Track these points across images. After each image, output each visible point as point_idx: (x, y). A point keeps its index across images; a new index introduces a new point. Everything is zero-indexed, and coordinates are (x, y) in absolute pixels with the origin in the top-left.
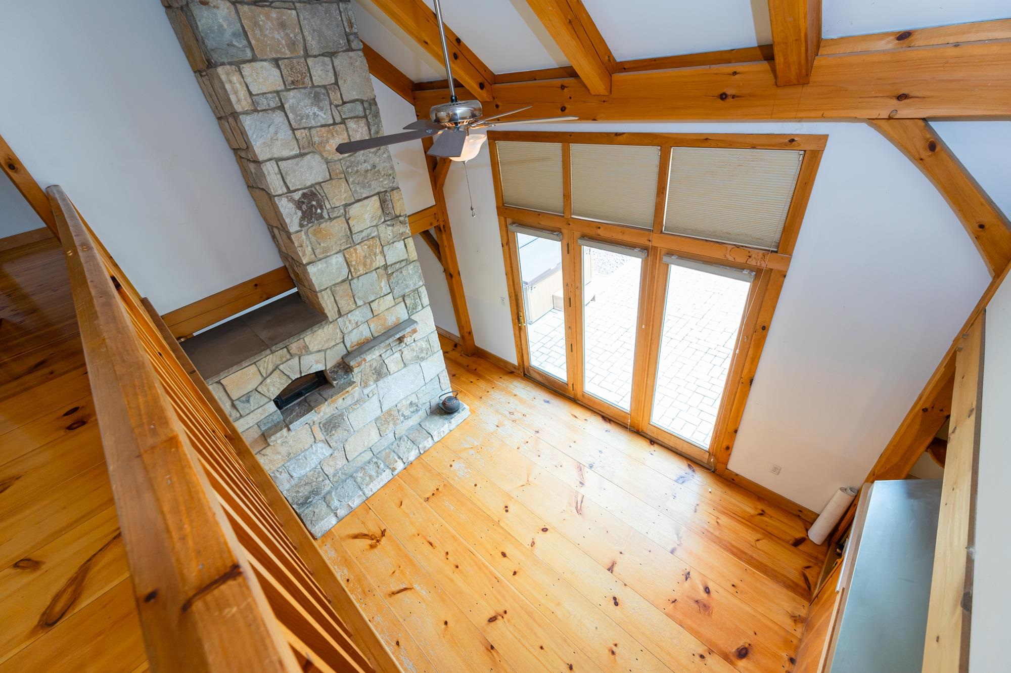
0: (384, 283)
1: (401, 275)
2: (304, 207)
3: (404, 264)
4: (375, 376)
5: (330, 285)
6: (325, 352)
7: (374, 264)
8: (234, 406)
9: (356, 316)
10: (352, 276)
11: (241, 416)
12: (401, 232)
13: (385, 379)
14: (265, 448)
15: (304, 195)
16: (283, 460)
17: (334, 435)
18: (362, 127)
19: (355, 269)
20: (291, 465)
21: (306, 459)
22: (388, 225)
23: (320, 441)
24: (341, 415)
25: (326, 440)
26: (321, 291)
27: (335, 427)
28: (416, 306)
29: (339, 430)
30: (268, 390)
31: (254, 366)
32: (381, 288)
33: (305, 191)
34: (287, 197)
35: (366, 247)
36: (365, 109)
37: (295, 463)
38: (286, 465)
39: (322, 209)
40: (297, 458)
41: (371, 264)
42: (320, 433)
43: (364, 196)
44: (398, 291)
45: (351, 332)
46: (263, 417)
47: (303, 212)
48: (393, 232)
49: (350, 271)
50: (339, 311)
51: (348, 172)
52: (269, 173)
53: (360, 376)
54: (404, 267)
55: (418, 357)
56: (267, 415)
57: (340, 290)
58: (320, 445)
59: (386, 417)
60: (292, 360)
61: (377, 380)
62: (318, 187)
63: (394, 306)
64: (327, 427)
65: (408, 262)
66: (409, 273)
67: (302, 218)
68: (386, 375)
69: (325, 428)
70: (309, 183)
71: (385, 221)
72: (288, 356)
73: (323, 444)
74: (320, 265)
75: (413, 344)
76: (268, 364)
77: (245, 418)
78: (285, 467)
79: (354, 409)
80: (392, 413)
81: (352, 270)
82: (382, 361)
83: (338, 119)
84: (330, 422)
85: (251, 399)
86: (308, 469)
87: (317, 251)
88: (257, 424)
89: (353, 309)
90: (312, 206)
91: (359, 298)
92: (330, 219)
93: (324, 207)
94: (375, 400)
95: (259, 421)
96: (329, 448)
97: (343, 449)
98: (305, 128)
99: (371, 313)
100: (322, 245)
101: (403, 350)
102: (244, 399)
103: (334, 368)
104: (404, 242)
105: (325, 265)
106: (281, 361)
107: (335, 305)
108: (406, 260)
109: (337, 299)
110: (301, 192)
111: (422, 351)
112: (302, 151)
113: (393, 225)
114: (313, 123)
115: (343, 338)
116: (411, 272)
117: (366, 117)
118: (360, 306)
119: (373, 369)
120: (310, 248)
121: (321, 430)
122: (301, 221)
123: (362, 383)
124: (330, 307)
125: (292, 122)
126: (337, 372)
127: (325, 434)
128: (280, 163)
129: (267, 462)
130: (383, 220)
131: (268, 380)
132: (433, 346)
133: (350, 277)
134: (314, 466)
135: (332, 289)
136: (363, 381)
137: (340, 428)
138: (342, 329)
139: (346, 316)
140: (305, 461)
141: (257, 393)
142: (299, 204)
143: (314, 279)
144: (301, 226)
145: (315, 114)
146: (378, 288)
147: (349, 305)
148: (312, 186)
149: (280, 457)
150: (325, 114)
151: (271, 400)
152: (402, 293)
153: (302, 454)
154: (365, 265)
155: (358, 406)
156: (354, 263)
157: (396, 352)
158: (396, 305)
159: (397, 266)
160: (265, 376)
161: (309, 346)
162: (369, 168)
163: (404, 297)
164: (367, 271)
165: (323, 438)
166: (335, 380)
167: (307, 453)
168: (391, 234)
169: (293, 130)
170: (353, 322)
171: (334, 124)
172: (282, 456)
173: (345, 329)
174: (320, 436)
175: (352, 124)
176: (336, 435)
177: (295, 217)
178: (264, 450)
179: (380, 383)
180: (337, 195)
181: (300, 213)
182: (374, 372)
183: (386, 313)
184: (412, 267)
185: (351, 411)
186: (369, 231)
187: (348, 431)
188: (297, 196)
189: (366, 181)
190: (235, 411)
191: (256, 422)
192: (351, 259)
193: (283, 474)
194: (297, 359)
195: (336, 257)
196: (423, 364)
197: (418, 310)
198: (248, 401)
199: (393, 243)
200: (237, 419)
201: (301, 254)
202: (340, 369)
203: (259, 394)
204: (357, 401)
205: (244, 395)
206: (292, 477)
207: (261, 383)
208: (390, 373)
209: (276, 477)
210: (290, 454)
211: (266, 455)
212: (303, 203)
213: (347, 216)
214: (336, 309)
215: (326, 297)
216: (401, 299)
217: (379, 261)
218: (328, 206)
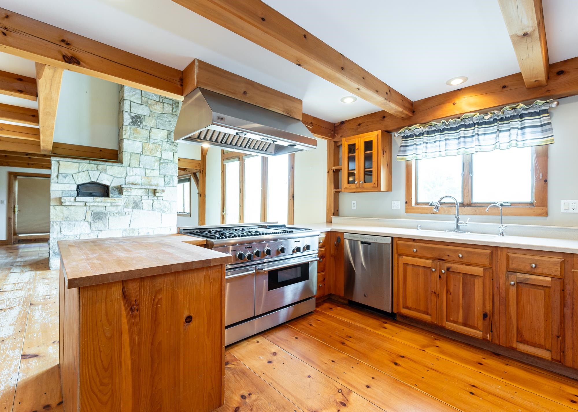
0: (157, 164)
1: (167, 166)
2: (134, 119)
3: (170, 162)
4: (134, 205)
5: (131, 151)
6: (114, 178)
7: (155, 154)
8: (57, 176)
9: (137, 171)
10: (143, 153)
11: (58, 182)
12: (173, 149)
13: (139, 210)
14: (57, 205)
15: (136, 116)
16: (62, 218)
17: (96, 222)
18: (170, 108)
19: (145, 151)
20: (65, 224)
21: (74, 226)
22: (168, 143)
23: (87, 221)
24: (106, 214)
25: (91, 223)
26: (125, 152)
27: (99, 219)
28: (170, 183)
29: (101, 222)
30: (77, 178)
31: (78, 164)
32: (154, 165)
33: (137, 115)
34: (129, 113)
35: (154, 146)
36: (173, 103)
37: (67, 225)
38: (62, 222)
39: (141, 123)
40: (70, 222)
41: (154, 153)
42: (90, 217)
43: (161, 128)
44: (162, 171)
45: (131, 176)
46: (67, 189)
47: (132, 120)
48: (169, 147)
49: (143, 151)
50: (130, 164)
51: (158, 118)
52: (126, 103)
53: (126, 200)
54: (169, 163)
55: (162, 210)
56: (69, 189)
57: (134, 156)
58: (86, 224)
59: (130, 232)
60: (96, 171)
61: (133, 208)
62: (143, 116)
63: (158, 177)
64: (95, 216)
65: (172, 162)
66: (171, 167)
67: (131, 122)
68: (140, 208)
69: (94, 216)
70: (139, 113)
71: (167, 141)
72: (96, 169)
73: (88, 224)
74: (130, 142)
75: (161, 201)
76: (84, 167)
77: (59, 184)
78: (61, 223)
79: (114, 215)
80: (135, 232)
81: (144, 151)
82: (141, 200)
83: (161, 101)
84: (98, 214)
85: (67, 178)
86: (72, 233)
87: (131, 136)
88: (62, 191)
89: (136, 167)
90: (137, 121)
91: (142, 164)
92: (143, 128)
93: (142, 123)
94: (128, 217)
95: (64, 190)
96: (90, 229)
97: (97, 235)
98: (146, 98)
99: (145, 174)
100: (135, 135)
101: (155, 201)
102: (64, 175)
103: (115, 188)
104: (173, 153)
105: (132, 143)
106: (91, 169)
107: (129, 161)
108: (172, 161)
109: (131, 158)
110: (135, 114)
111: (165, 207)
112: (142, 104)
113: (170, 144)
114: (150, 98)
115: (126, 177)
116: (172, 167)
117: (173, 105)
118: (140, 168)
119: (134, 200)
120: (129, 133)
121: (91, 215)
122: (130, 123)
123: (125, 204)
124: (126, 160)
125: (143, 94)
126: (115, 190)
127: (92, 219)
128: (131, 102)
129: (54, 213)
130: (166, 140)
131: (80, 174)
132: (172, 209)
133: (141, 153)
134: (76, 234)
135: (131, 154)
136: (126, 204)
137: (102, 221)
138: (127, 172)
139: (132, 168)
140: (73, 227)
141: (72, 176)
142: (132, 118)
143: (124, 146)
144: (129, 125)
145: (152, 96)
146: (153, 165)
147: (135, 164)
148: (140, 115)
149: (62, 215)
150: (156, 97)
151: (76, 184)
152: (164, 174)
153: (74, 222)
154: (151, 152)
155: (117, 215)
156: (146, 149)
157: (150, 199)
158: (159, 177)
159: (166, 161)
160: (80, 171)
161: (108, 171)
162: (167, 121)
163: (164, 176)
164: (150, 155)
165: (90, 221)
166: (112, 194)
167: (77, 223)
168: (168, 147)
169: (142, 96)
170: (134, 172)
171: (159, 102)
172: (63, 216)
173: (129, 173)
174: (89, 218)
175: (166, 105)
176: (97, 224)
177: (128, 121)
178: (57, 206)
179: (135, 211)
180: (150, 122)
181: (131, 120)
182: (134, 202)
183: (152, 178)
184: (173, 165)
185: (112, 215)
186: (158, 141)
187: (105, 226)
188: (133, 115)
189: (164, 124)
190: (57, 178)
191: (62, 189)
192: (145, 147)
193: (57, 226)
194: (99, 172)
195: (139, 143)
196: (163, 214)
197: (170, 186)
198: (65, 177)
199: (168, 151)
200: (55, 183)
201: (124, 134)
202: (117, 190)
203: (72, 177)
204: (118, 212)
205: (65, 174)
206: (61, 231)
207: (77, 173)
208: (143, 208)
209: (53, 225)
210: (68, 218)
211: (56, 209)
212: (134, 118)
213: (151, 131)
214: (129, 163)
215: (126, 155)
216: (163, 176)
217: (158, 154)
218: (144, 124)
